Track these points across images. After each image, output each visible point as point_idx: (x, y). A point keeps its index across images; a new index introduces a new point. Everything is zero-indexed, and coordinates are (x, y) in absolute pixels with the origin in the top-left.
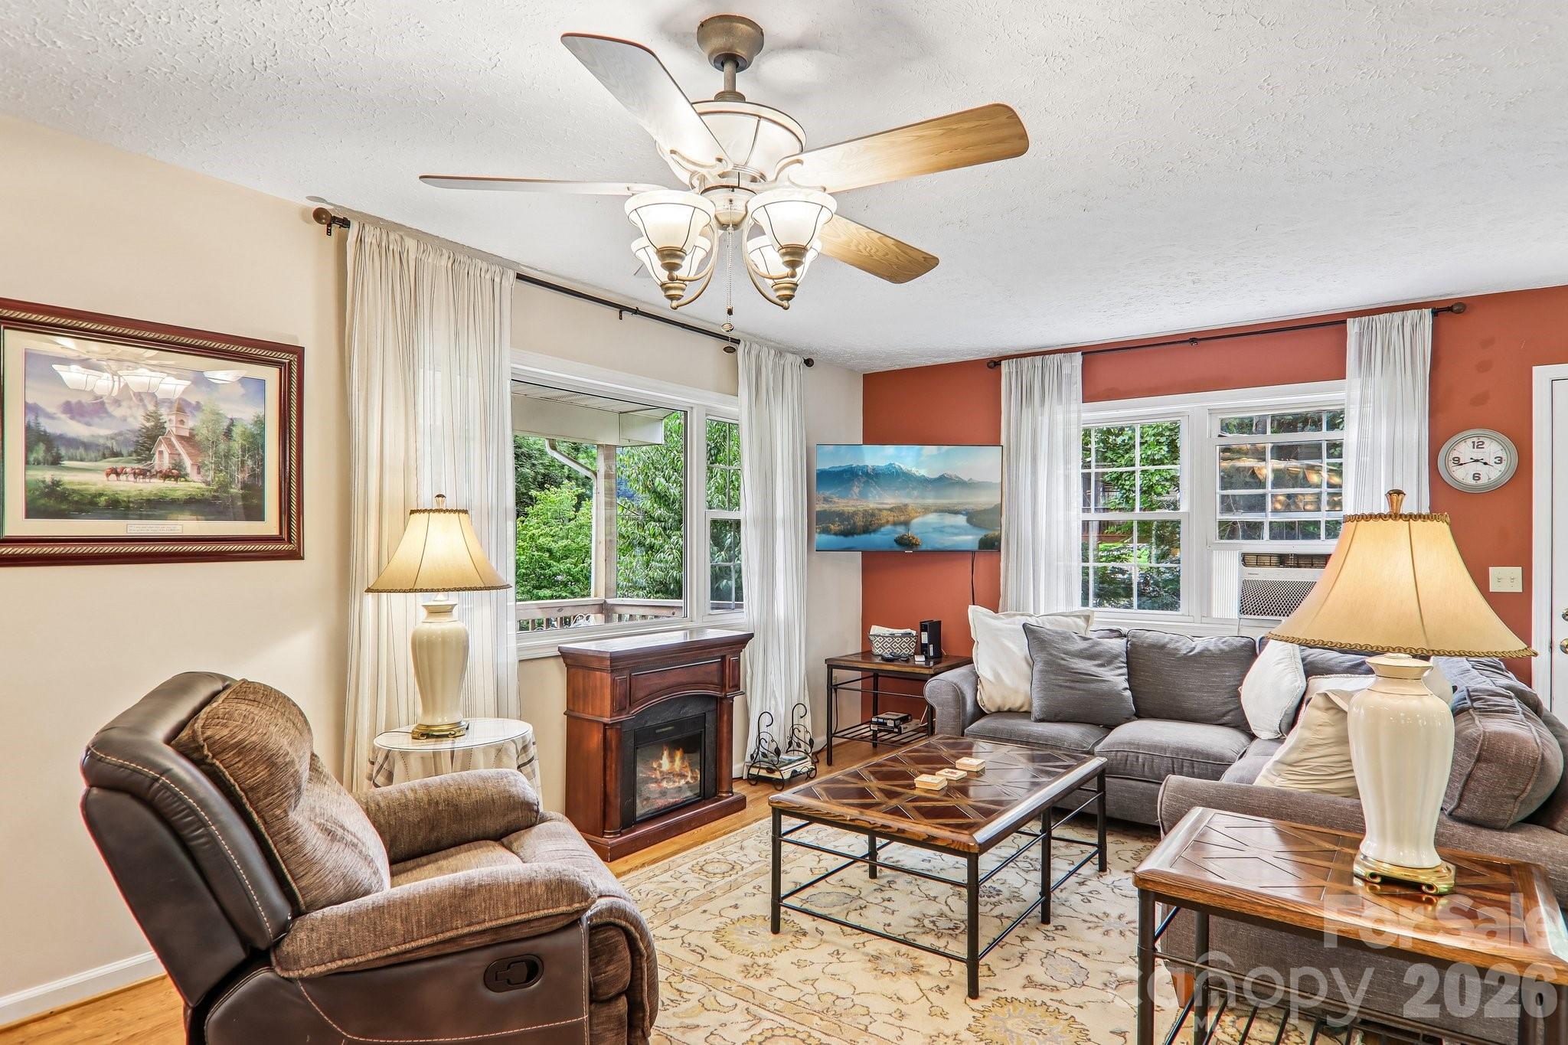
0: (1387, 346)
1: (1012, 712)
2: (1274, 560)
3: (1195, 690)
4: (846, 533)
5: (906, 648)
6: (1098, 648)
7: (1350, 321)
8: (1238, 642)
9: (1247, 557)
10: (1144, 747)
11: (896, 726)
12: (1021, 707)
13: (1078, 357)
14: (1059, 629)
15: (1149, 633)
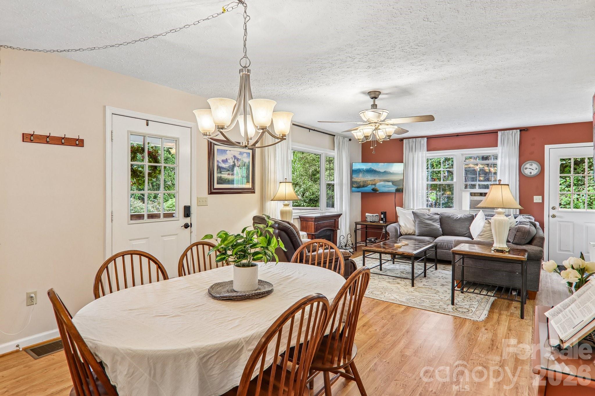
0: (508, 139)
1: (409, 234)
2: (479, 194)
3: (458, 227)
4: (358, 187)
5: (377, 219)
6: (432, 218)
7: (499, 132)
8: (469, 216)
9: (472, 194)
10: (446, 241)
11: (374, 241)
12: (412, 233)
13: (426, 139)
14: (422, 213)
15: (445, 214)
